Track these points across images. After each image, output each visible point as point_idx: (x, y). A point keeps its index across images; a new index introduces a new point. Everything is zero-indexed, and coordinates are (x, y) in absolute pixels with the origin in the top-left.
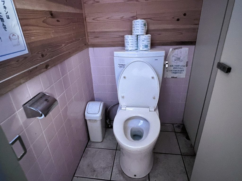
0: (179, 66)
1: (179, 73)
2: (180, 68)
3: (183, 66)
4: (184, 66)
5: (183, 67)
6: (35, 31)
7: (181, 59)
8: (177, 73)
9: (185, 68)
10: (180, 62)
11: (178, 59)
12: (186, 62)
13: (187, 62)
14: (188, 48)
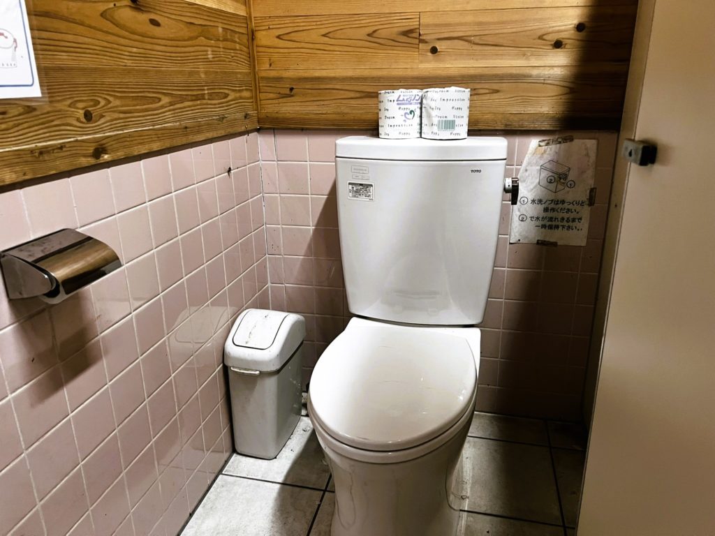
0: (563, 202)
1: (563, 227)
2: (568, 210)
3: (578, 203)
4: (582, 204)
5: (578, 208)
6: (70, 37)
7: (570, 178)
8: (557, 227)
9: (585, 212)
10: (567, 189)
11: (560, 178)
12: (588, 192)
13: (592, 190)
14: (594, 142)
